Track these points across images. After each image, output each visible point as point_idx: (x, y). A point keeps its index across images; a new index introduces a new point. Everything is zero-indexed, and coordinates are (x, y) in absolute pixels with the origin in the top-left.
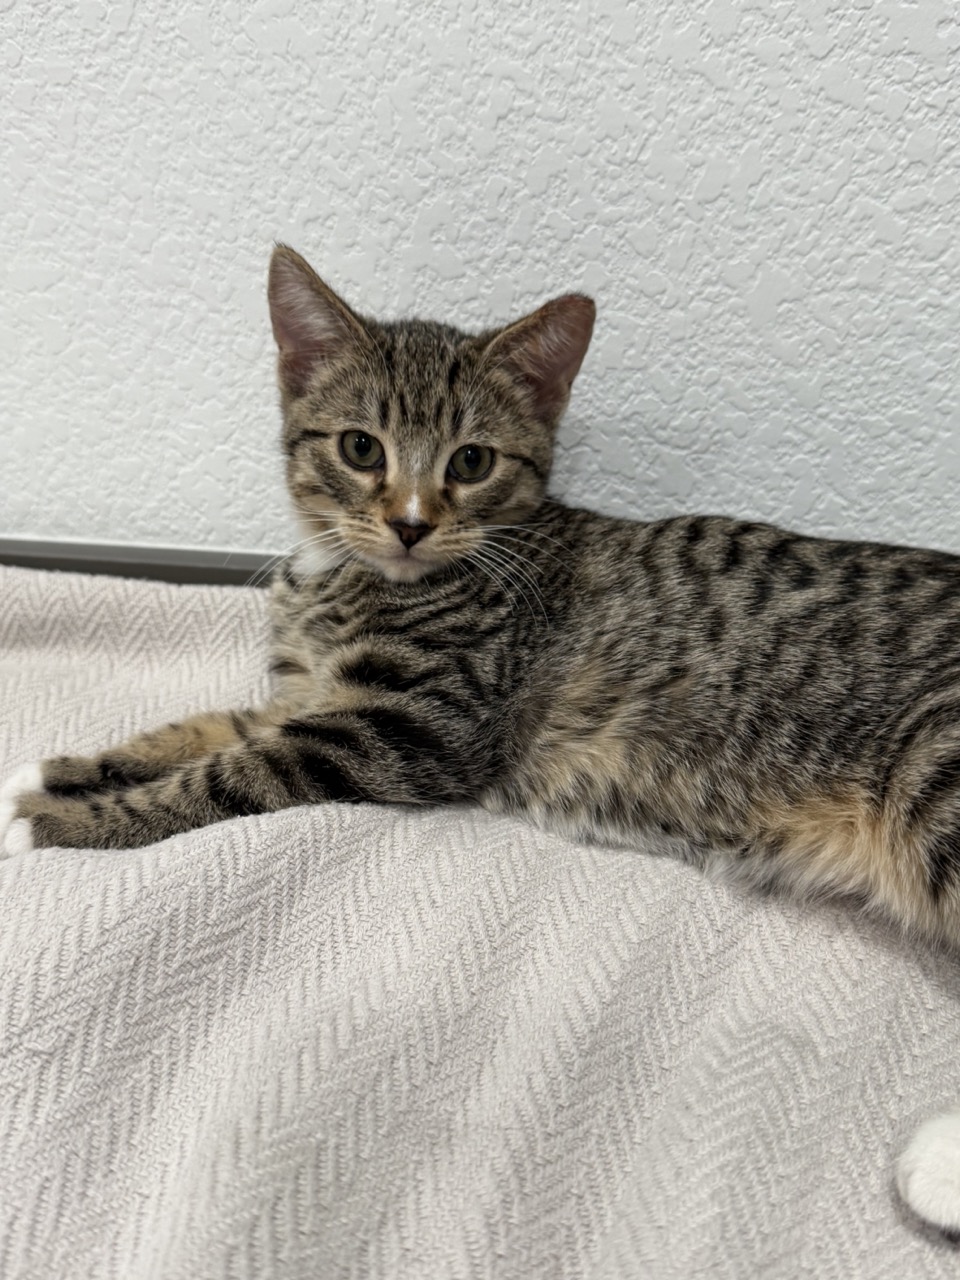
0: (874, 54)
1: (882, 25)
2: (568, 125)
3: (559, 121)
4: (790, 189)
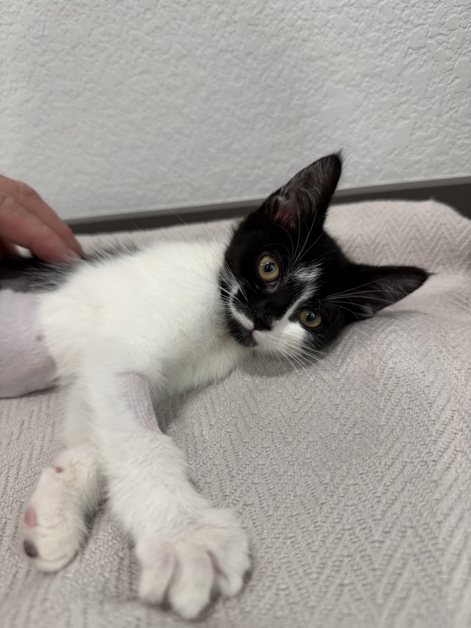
2: (14, 26)
3: (11, 24)
4: (104, 34)
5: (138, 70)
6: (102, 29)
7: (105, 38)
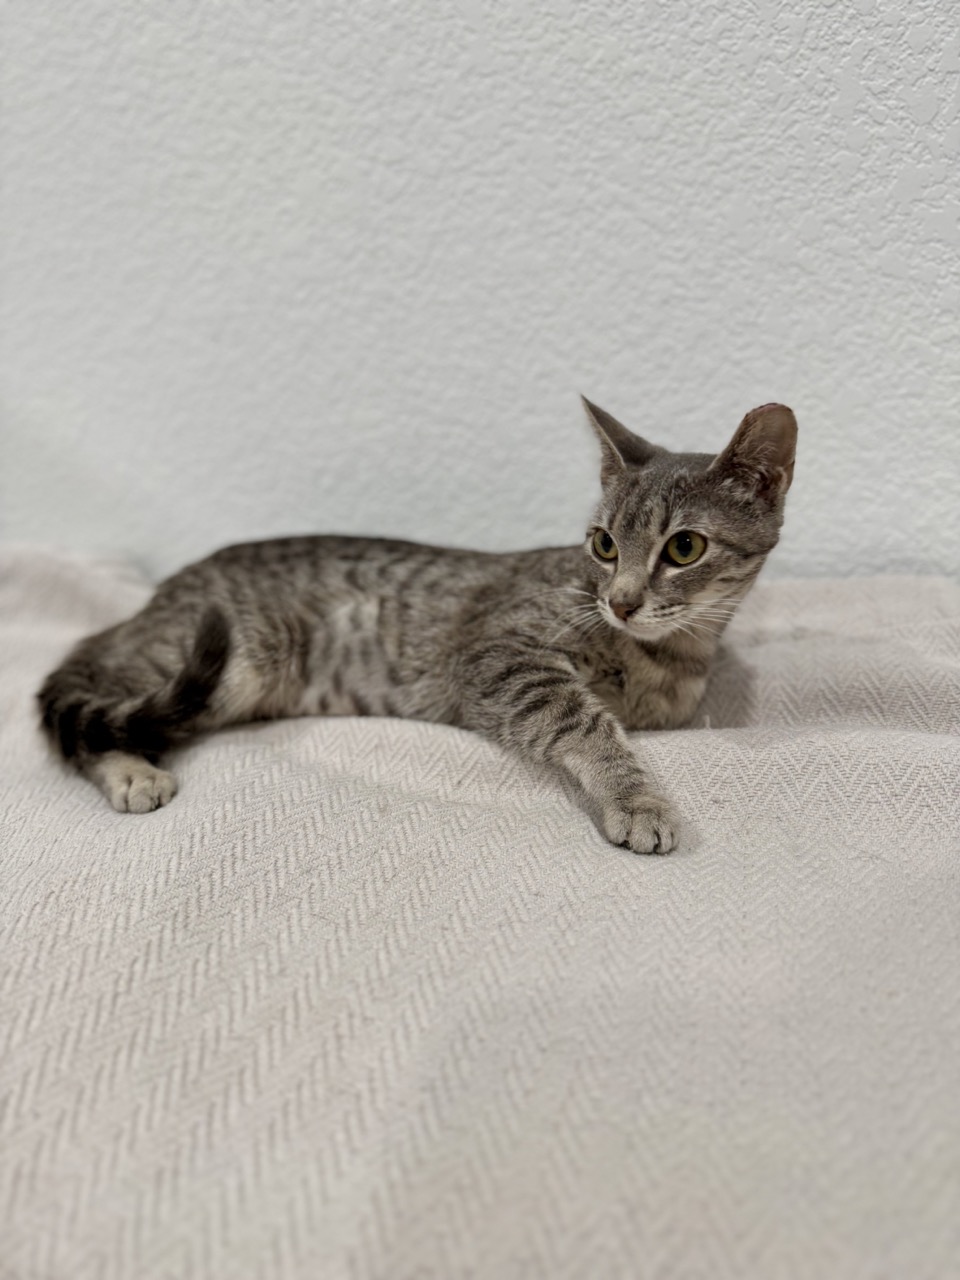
0: (914, 243)
1: (919, 224)
4: (859, 334)
5: (903, 391)
6: (859, 328)
7: (861, 341)
